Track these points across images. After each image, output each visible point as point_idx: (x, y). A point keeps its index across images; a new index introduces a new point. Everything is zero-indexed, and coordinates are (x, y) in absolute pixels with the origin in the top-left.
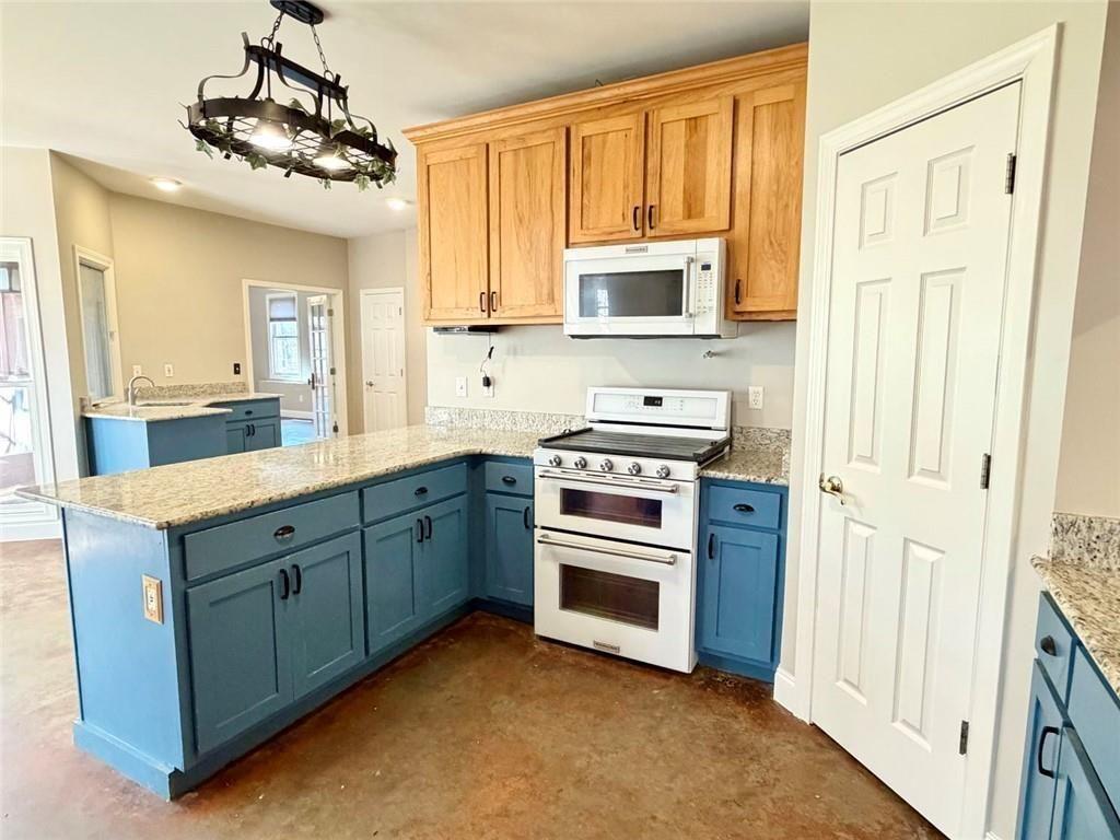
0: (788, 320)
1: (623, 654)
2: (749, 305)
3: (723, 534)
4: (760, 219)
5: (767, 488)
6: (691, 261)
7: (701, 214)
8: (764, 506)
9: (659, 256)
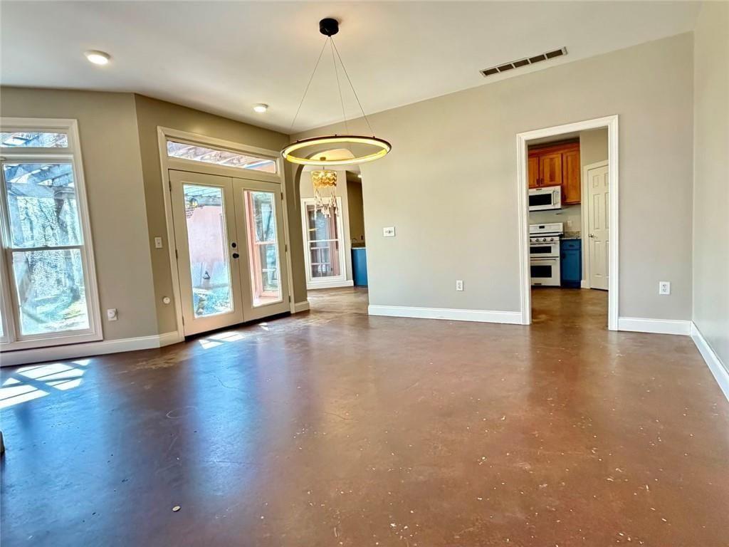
0: (578, 204)
1: (543, 285)
2: (568, 201)
3: (566, 252)
4: (570, 181)
5: (577, 240)
6: (554, 192)
7: (554, 181)
8: (576, 244)
9: (545, 191)
